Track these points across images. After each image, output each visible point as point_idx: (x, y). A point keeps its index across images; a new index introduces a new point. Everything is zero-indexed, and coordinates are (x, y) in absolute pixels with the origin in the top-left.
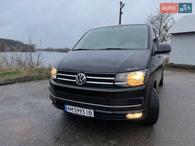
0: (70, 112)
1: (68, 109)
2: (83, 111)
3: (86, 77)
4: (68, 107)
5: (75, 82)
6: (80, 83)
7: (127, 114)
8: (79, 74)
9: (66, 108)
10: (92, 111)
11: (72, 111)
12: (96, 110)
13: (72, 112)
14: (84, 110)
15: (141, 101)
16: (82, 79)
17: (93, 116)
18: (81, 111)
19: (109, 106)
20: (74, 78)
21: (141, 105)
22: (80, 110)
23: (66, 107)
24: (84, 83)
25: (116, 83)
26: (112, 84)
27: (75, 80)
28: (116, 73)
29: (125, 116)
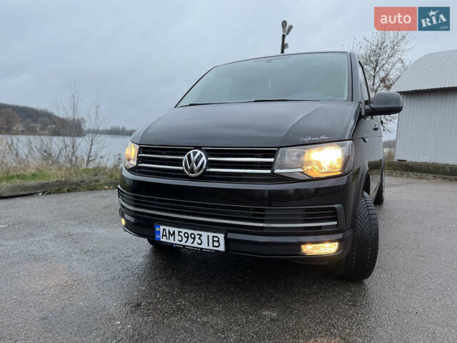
0: (168, 241)
1: (163, 235)
2: (199, 238)
3: (207, 159)
4: (164, 230)
5: (182, 171)
6: (192, 172)
7: (304, 243)
8: (191, 152)
9: (159, 232)
10: (221, 236)
11: (172, 238)
12: (231, 236)
13: (171, 241)
14: (201, 235)
15: (335, 214)
16: (197, 164)
17: (222, 248)
18: (194, 238)
19: (261, 225)
20: (179, 163)
21: (336, 223)
22: (193, 236)
23: (157, 229)
24: (202, 174)
25: (276, 171)
26: (269, 171)
27: (181, 166)
28: (279, 148)
29: (300, 249)
